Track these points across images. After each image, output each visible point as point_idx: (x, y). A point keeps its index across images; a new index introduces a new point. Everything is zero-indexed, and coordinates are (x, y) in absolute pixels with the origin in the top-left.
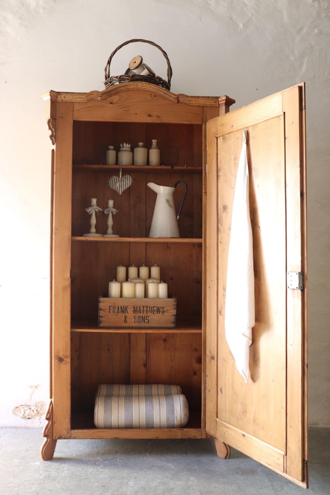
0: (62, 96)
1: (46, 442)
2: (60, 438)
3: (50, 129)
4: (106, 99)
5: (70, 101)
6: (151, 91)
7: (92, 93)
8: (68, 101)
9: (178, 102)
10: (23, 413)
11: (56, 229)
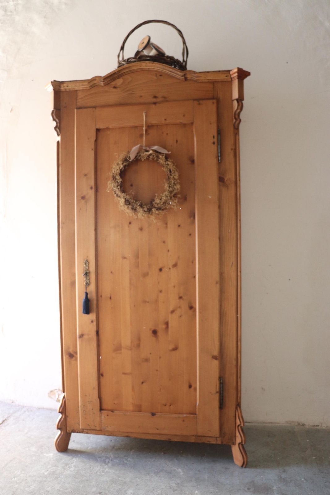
0: (65, 85)
1: (60, 435)
2: (74, 431)
3: (54, 120)
4: (109, 83)
5: (74, 89)
6: (156, 71)
7: (94, 79)
8: (71, 90)
9: (186, 79)
10: (57, 397)
11: (63, 223)
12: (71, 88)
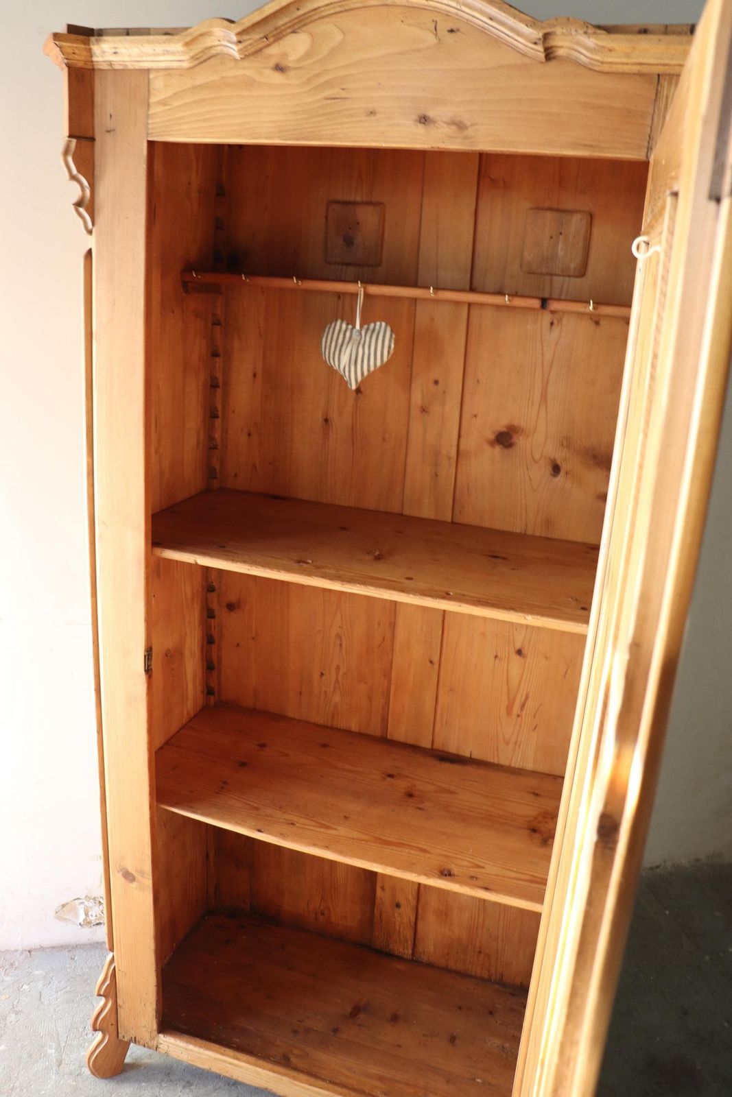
0: (106, 47)
1: (101, 1042)
2: (135, 1041)
3: (73, 178)
5: (137, 65)
7: (204, 31)
8: (130, 66)
9: (549, 54)
12: (126, 59)
